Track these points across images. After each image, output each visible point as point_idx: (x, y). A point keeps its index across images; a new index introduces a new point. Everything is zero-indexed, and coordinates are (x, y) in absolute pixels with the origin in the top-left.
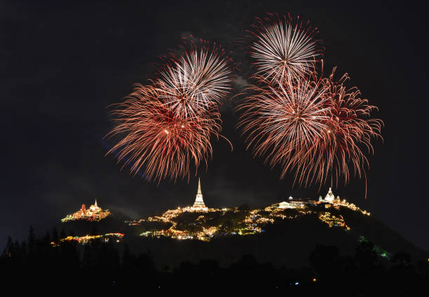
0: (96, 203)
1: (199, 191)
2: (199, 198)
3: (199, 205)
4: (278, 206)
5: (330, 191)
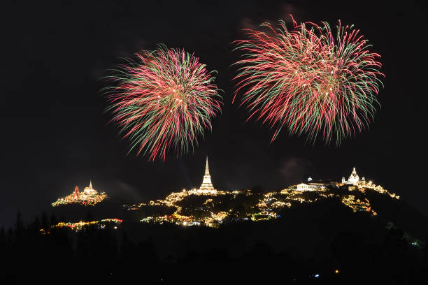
0: (91, 185)
1: (207, 171)
2: (207, 180)
3: (207, 187)
4: (296, 188)
5: (354, 172)
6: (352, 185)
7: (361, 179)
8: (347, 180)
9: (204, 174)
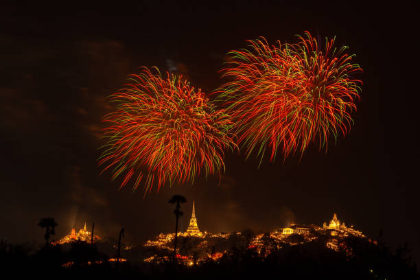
0: (85, 228)
1: (194, 215)
2: (194, 222)
3: (194, 230)
4: (282, 231)
5: (335, 217)
6: (333, 230)
7: (341, 224)
8: (328, 225)
9: (191, 218)
